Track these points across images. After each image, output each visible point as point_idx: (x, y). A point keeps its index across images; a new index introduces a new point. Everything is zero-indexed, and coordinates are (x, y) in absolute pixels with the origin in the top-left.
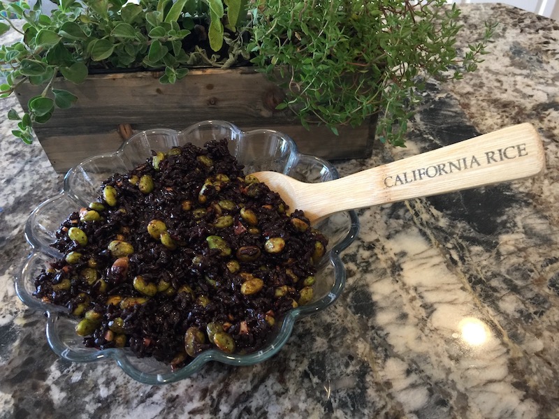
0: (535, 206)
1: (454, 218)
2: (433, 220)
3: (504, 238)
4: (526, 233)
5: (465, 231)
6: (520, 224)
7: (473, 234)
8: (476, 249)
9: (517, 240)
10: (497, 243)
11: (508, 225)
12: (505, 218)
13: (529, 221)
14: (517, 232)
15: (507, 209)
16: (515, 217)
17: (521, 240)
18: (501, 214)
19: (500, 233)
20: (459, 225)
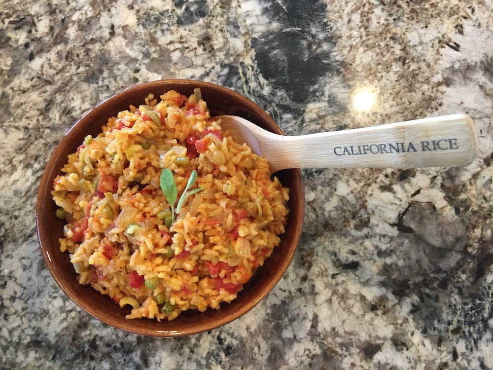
0: (344, 75)
1: (276, 86)
2: (259, 89)
3: (311, 106)
4: (329, 102)
5: (282, 99)
6: (327, 93)
7: (288, 102)
8: (287, 116)
9: (320, 108)
10: (304, 111)
11: (318, 94)
12: (316, 86)
13: (335, 90)
14: (323, 101)
15: (321, 78)
16: (325, 86)
17: (323, 109)
18: (314, 83)
19: (309, 102)
20: (279, 93)
